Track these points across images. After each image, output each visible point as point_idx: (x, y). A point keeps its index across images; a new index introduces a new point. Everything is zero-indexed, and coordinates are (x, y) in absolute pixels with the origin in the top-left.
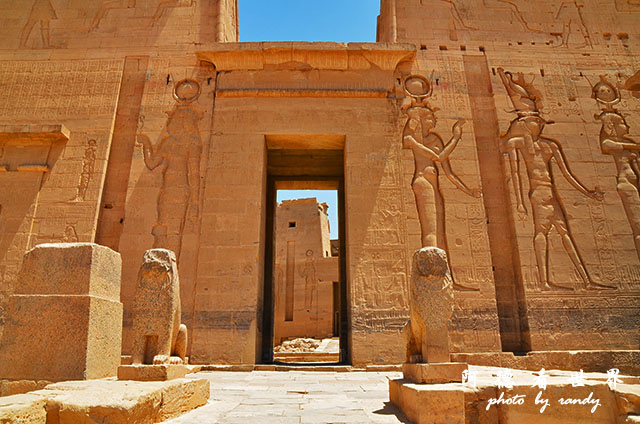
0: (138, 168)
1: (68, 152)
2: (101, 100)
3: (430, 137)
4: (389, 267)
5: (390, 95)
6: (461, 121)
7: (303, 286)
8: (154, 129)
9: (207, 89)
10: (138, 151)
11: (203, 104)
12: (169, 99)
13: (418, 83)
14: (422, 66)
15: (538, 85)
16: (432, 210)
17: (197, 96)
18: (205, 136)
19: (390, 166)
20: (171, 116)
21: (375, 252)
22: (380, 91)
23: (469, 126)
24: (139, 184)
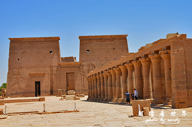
0: (53, 76)
1: (46, 75)
2: (48, 69)
3: (83, 72)
4: (78, 86)
5: (79, 67)
6: (86, 70)
7: (71, 78)
8: (54, 72)
9: (60, 67)
10: (53, 75)
11: (59, 69)
12: (56, 69)
13: (82, 66)
14: (83, 64)
15: (95, 65)
16: (83, 80)
17: (58, 68)
18: (60, 73)
19: (79, 76)
20: (56, 70)
21: (77, 84)
22: (78, 67)
23: (87, 70)
24: (54, 78)
